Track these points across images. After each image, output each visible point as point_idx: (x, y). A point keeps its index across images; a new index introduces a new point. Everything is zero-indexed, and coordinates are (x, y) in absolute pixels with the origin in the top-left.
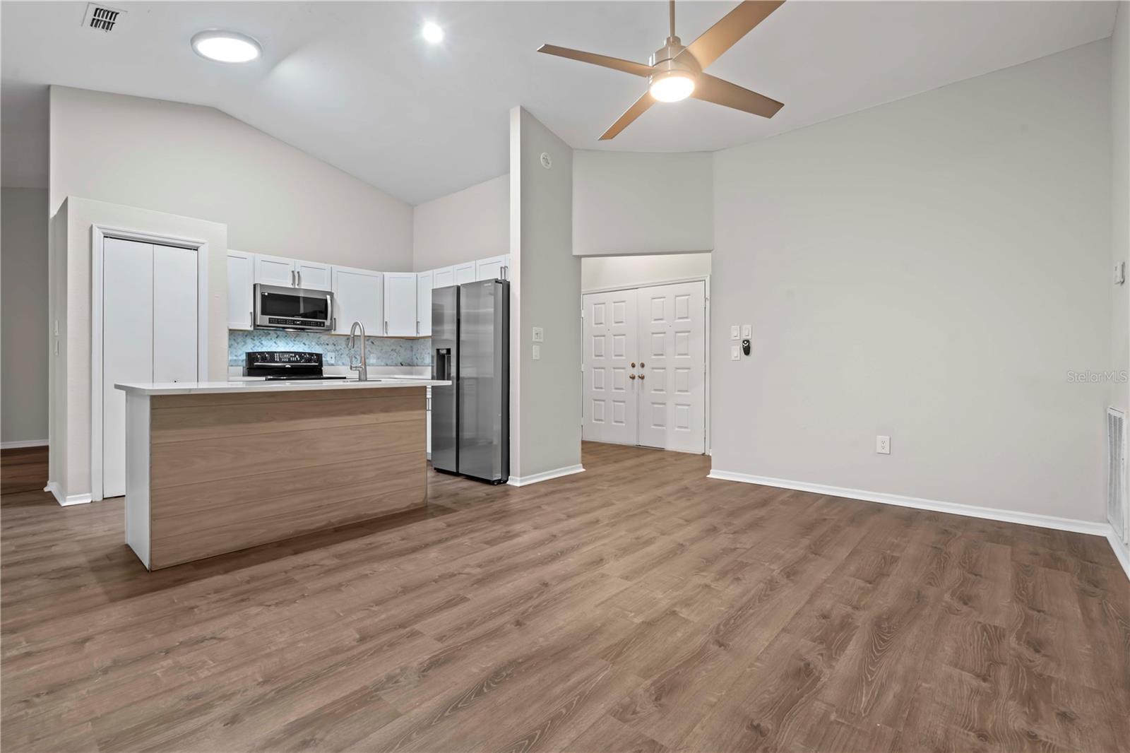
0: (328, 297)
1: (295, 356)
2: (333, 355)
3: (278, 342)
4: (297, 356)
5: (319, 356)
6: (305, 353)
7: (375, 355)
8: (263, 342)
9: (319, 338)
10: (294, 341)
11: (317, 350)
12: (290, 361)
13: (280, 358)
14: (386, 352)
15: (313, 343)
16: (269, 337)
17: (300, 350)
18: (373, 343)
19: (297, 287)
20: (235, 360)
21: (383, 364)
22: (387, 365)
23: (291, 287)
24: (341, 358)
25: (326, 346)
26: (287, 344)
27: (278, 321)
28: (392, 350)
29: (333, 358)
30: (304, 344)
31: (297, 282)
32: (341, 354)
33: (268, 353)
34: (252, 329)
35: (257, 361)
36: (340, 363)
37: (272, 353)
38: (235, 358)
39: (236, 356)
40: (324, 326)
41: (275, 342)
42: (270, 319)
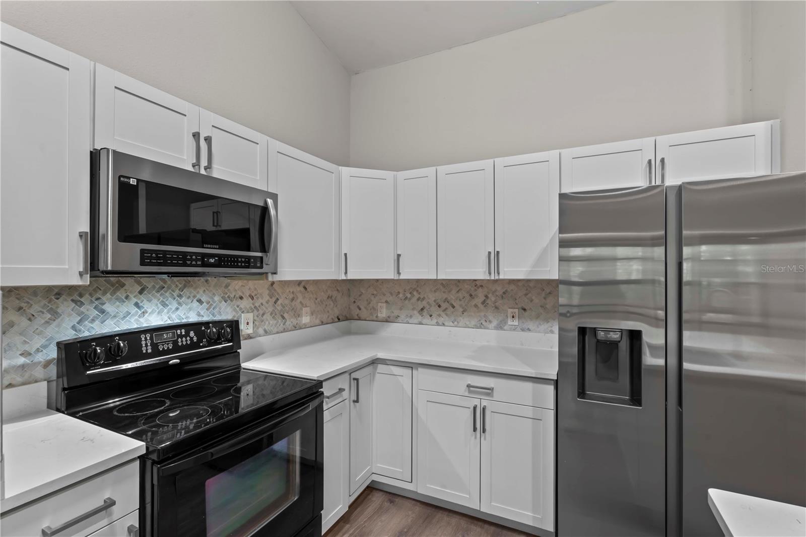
0: (270, 201)
1: (187, 334)
2: (250, 316)
3: (146, 305)
4: (192, 334)
5: (234, 325)
6: (206, 324)
7: (308, 309)
8: (108, 307)
9: (227, 286)
10: (180, 296)
11: (225, 314)
12: (177, 348)
13: (155, 346)
14: (321, 302)
15: (216, 298)
16: (121, 294)
17: (193, 318)
18: (305, 288)
19: (203, 172)
20: (23, 367)
21: (318, 322)
22: (322, 323)
23: (191, 169)
24: (262, 321)
25: (239, 302)
26: (164, 305)
27: (164, 259)
28: (328, 297)
29: (251, 324)
30: (200, 301)
31: (204, 162)
32: (263, 314)
33: (123, 336)
34: (87, 280)
35: (95, 365)
36: (261, 331)
37: (132, 337)
38: (22, 360)
39: (25, 354)
40: (261, 267)
41: (137, 305)
42: (143, 251)
